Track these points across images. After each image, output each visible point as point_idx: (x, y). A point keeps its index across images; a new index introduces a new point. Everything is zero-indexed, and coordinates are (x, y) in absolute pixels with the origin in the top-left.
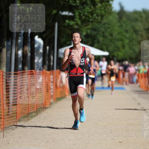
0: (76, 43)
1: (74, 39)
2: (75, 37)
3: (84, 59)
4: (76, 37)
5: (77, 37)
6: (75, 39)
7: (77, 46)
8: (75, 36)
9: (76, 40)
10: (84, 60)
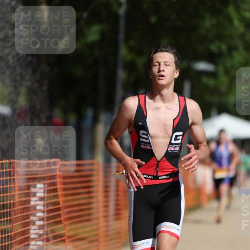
0: (163, 82)
1: (155, 70)
2: (160, 64)
3: (181, 134)
4: (162, 64)
5: (166, 65)
7: (165, 92)
8: (160, 60)
9: (162, 73)
10: (181, 138)
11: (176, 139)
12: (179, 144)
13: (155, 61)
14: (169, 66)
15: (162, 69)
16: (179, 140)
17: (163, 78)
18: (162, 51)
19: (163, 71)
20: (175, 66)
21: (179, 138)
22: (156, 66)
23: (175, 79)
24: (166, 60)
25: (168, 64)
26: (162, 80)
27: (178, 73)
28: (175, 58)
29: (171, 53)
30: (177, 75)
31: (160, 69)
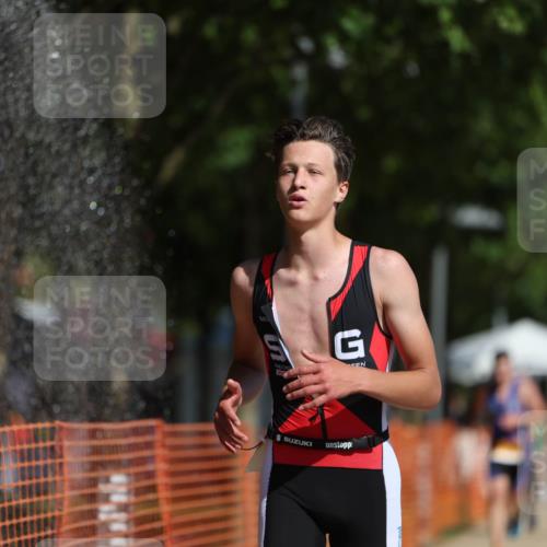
0: (301, 214)
1: (285, 183)
2: (295, 170)
3: (356, 333)
4: (302, 170)
5: (312, 171)
6: (294, 188)
7: (310, 237)
8: (296, 160)
9: (300, 193)
11: (345, 349)
12: (358, 360)
13: (286, 162)
14: (320, 173)
15: (299, 182)
16: (355, 349)
17: (302, 203)
18: (304, 137)
19: (303, 188)
20: (334, 172)
21: (351, 345)
22: (286, 173)
23: (337, 205)
24: (310, 161)
25: (316, 168)
26: (298, 208)
27: (345, 189)
28: (336, 153)
29: (325, 141)
30: (340, 195)
31: (294, 180)
